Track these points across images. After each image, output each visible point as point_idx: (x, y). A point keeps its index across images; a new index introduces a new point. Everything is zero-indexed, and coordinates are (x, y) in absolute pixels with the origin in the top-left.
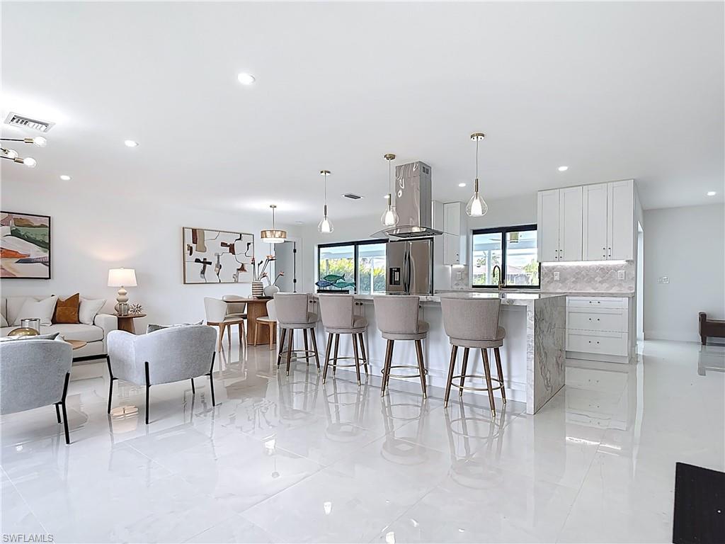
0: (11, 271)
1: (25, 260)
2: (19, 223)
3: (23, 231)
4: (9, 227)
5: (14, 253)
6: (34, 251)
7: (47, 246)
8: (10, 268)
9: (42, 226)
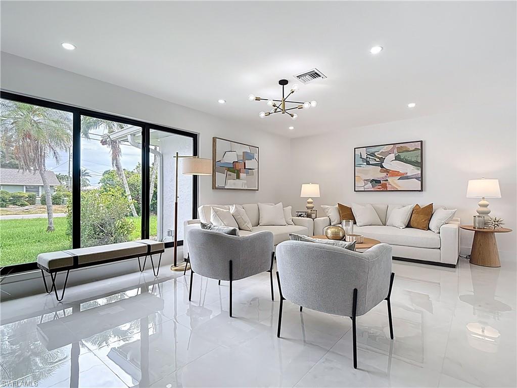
0: (394, 186)
1: (404, 177)
2: (401, 150)
3: (402, 155)
4: (394, 154)
5: (397, 173)
6: (411, 170)
7: (420, 164)
8: (395, 183)
9: (416, 149)
